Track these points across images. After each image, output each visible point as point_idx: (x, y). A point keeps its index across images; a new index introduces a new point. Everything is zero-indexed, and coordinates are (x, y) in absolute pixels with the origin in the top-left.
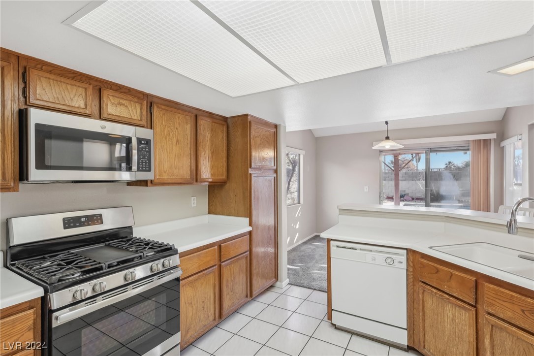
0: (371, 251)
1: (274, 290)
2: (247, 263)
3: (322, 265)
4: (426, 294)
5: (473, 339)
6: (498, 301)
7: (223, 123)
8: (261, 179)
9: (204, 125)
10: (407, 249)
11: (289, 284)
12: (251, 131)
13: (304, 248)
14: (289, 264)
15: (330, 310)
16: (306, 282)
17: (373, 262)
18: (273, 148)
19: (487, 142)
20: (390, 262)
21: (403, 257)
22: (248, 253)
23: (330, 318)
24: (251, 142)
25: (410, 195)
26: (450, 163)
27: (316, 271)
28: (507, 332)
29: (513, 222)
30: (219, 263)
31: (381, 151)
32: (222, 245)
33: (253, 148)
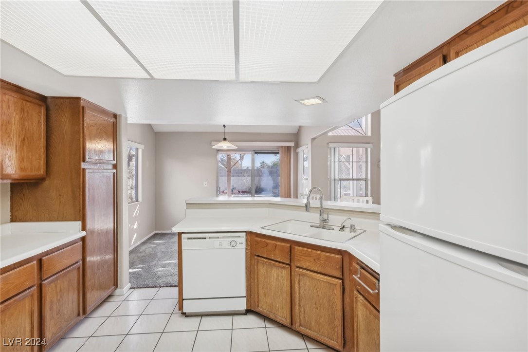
0: (218, 238)
1: (112, 299)
2: (79, 275)
3: (166, 262)
4: (259, 264)
5: (289, 288)
6: (302, 257)
7: (40, 103)
8: (97, 175)
9: (8, 102)
10: (246, 232)
11: (130, 288)
12: (85, 118)
13: (143, 248)
14: (130, 268)
15: (181, 300)
16: (150, 282)
17: (221, 247)
18: (112, 140)
19: (289, 148)
20: (233, 245)
21: (243, 239)
22: (81, 262)
23: (181, 307)
24: (85, 131)
25: (237, 189)
26: (263, 162)
27: (160, 269)
28: (307, 276)
29: (308, 204)
30: (39, 282)
31: (218, 150)
32: (44, 258)
33: (87, 138)
